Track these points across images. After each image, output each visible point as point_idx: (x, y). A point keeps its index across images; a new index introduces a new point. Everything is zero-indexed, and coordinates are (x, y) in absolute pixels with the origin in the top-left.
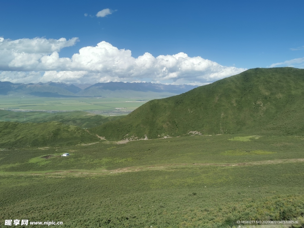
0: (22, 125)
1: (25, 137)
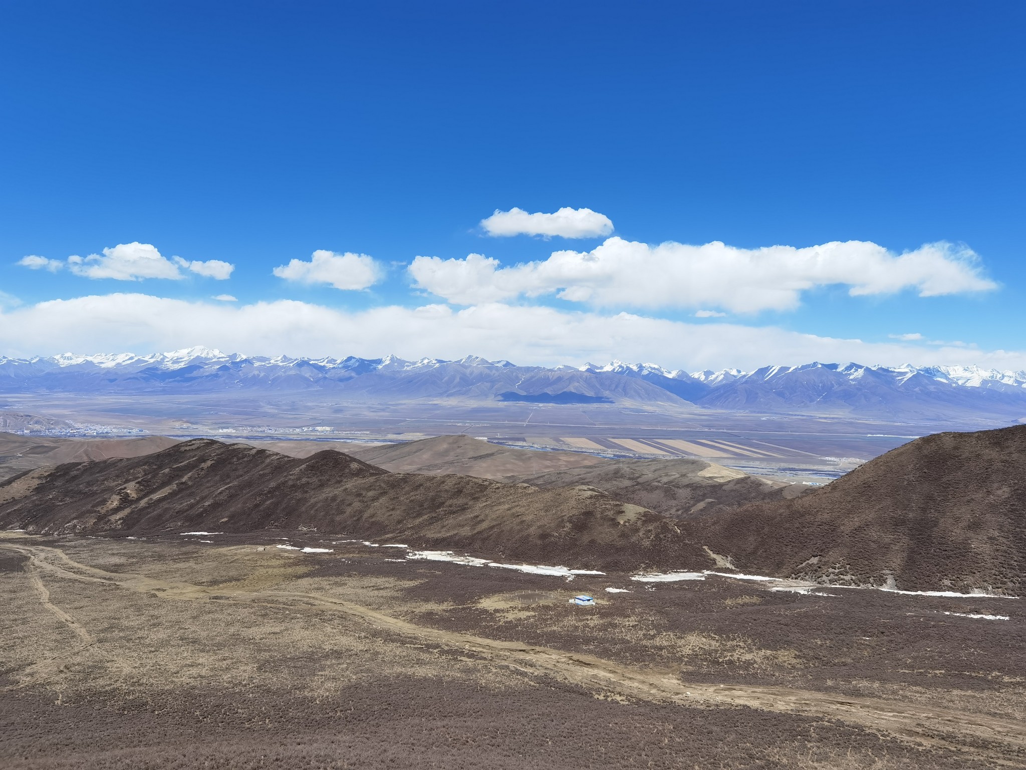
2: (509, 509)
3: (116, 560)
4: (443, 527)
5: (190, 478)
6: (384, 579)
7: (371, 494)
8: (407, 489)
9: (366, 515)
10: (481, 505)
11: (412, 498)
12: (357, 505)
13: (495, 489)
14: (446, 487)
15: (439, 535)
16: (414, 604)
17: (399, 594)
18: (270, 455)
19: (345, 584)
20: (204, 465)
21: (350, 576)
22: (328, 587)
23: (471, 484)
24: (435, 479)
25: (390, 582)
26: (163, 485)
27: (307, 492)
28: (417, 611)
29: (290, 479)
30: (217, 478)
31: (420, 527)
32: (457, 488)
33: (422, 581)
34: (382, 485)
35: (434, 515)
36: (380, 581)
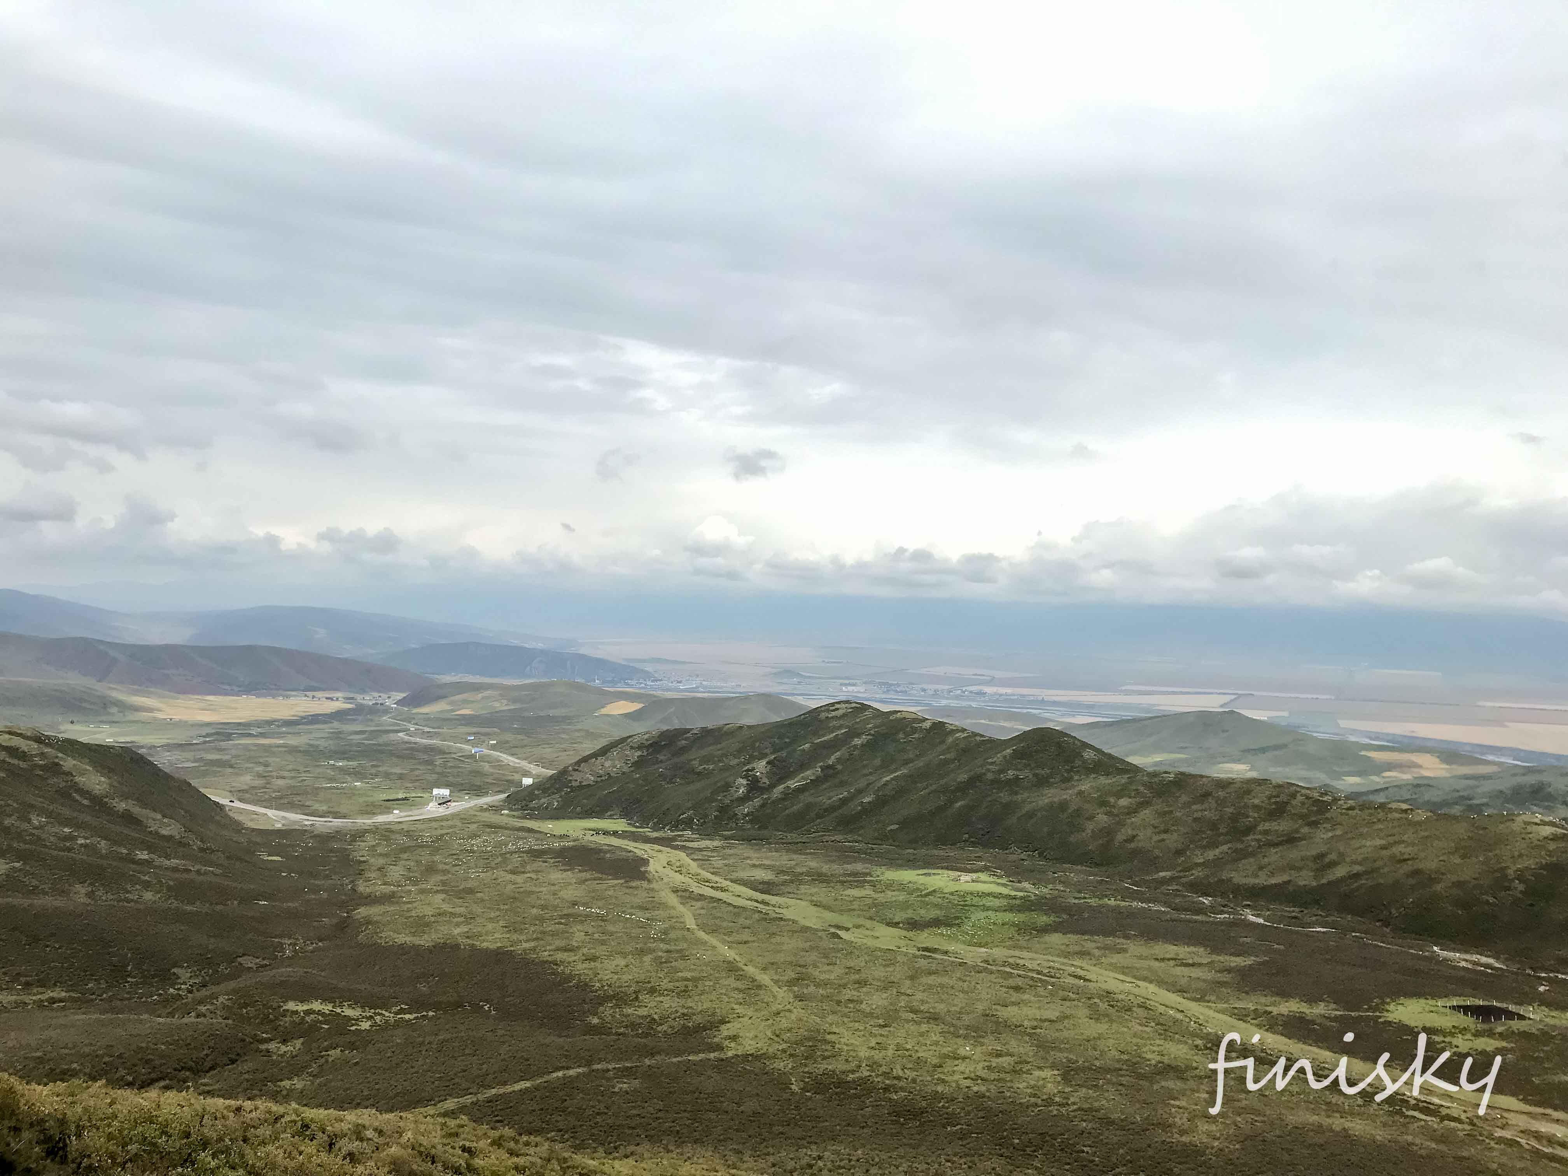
0: (1351, 808)
1: (1366, 873)
2: (1384, 848)
3: (761, 875)
4: (1261, 868)
5: (839, 760)
6: (1187, 949)
7: (1124, 802)
8: (1184, 798)
9: (1120, 837)
10: (1322, 835)
11: (1196, 815)
12: (1102, 818)
13: (1348, 809)
14: (1256, 801)
15: (1257, 881)
16: (1263, 1000)
17: (1226, 977)
18: (953, 732)
19: (1125, 951)
20: (857, 741)
21: (1127, 937)
22: (1097, 952)
23: (1300, 798)
24: (1232, 786)
25: (1200, 954)
26: (803, 766)
27: (1016, 793)
28: (1275, 1010)
29: (989, 770)
30: (877, 762)
31: (1217, 864)
32: (1276, 803)
33: (1258, 959)
34: (1142, 789)
35: (1240, 846)
36: (1183, 951)
